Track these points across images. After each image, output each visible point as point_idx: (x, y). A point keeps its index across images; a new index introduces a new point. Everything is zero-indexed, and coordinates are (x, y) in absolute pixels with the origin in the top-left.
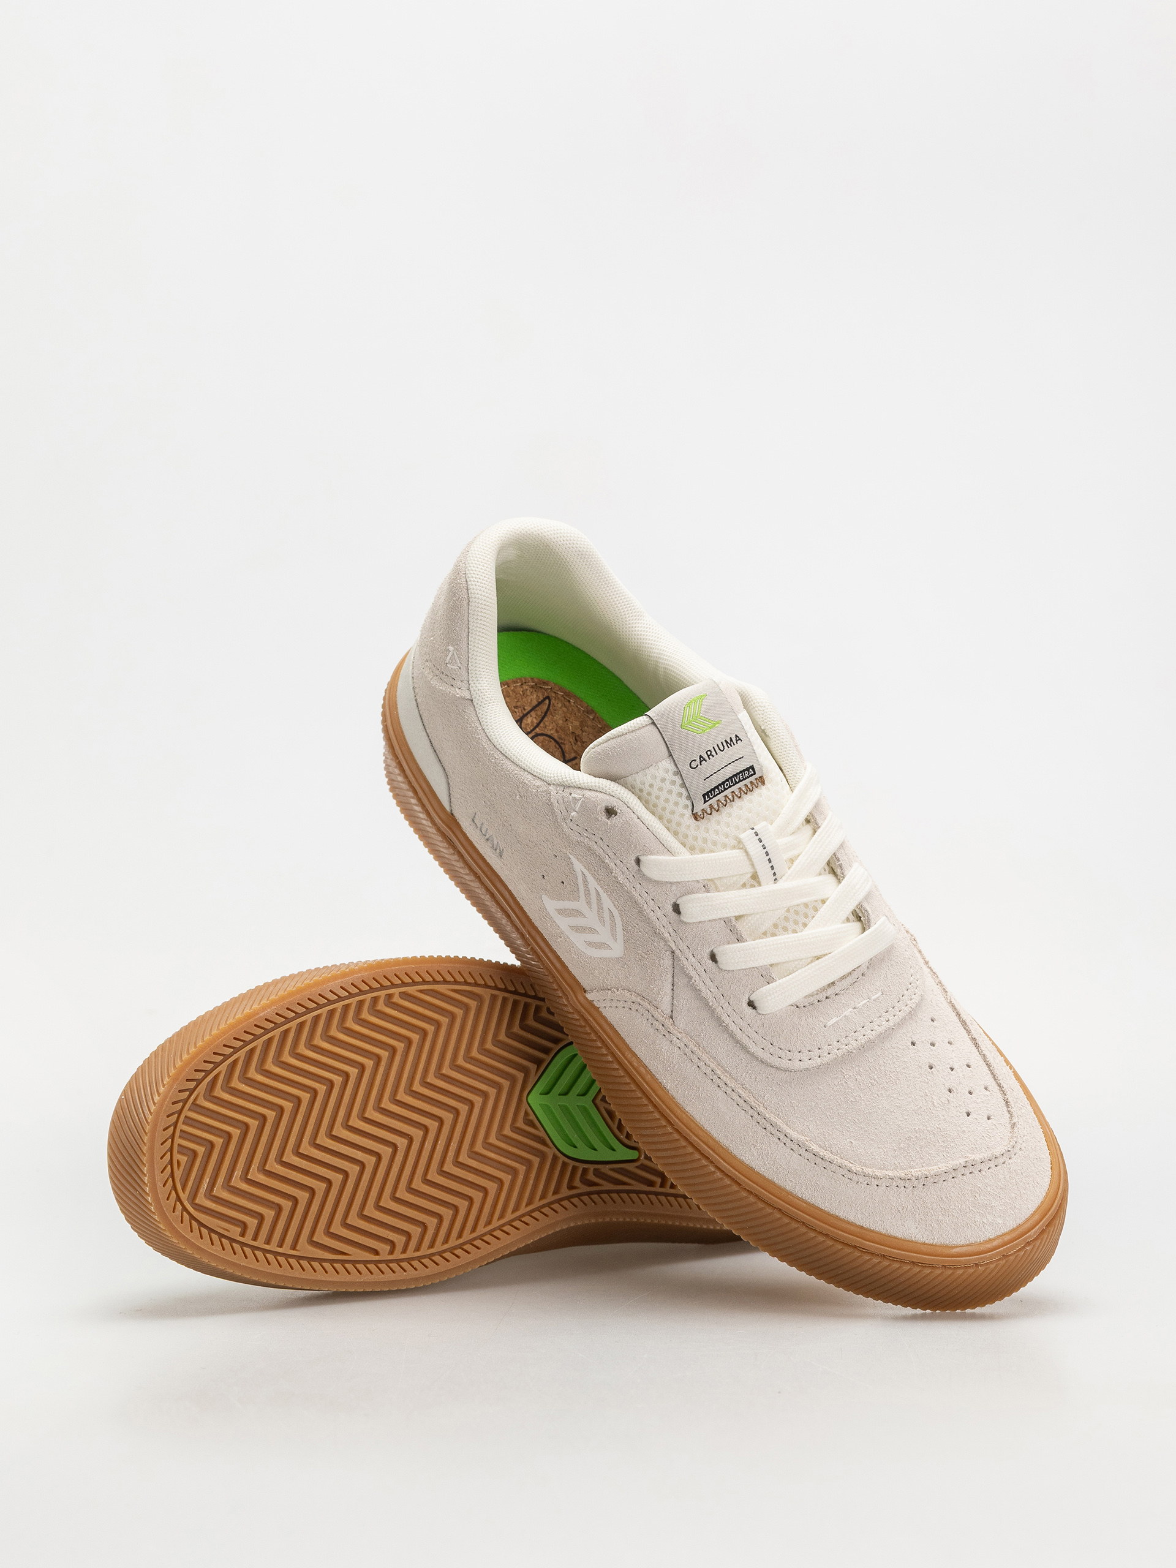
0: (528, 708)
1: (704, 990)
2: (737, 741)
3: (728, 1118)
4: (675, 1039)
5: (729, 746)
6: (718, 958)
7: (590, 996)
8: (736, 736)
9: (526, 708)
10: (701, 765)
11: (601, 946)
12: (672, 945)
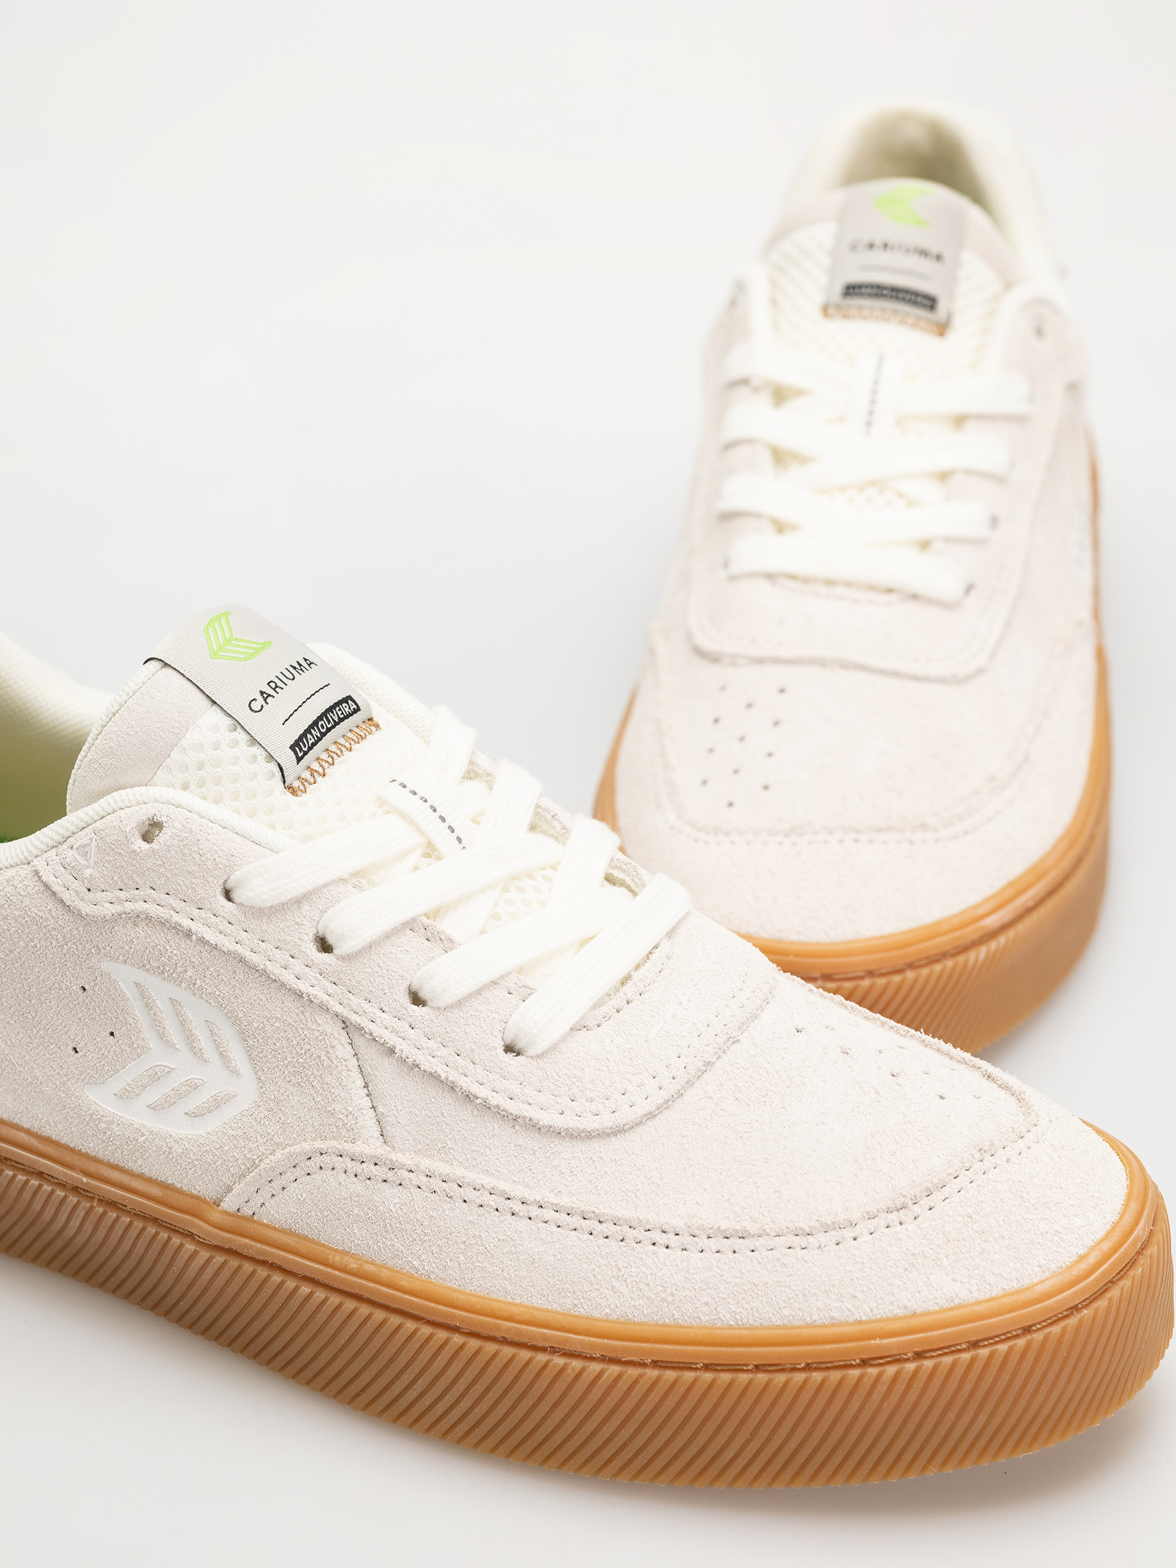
1: (423, 1059)
3: (552, 1258)
4: (406, 1174)
5: (300, 672)
6: (423, 994)
7: (230, 1203)
10: (267, 704)
11: (217, 1103)
12: (339, 1009)
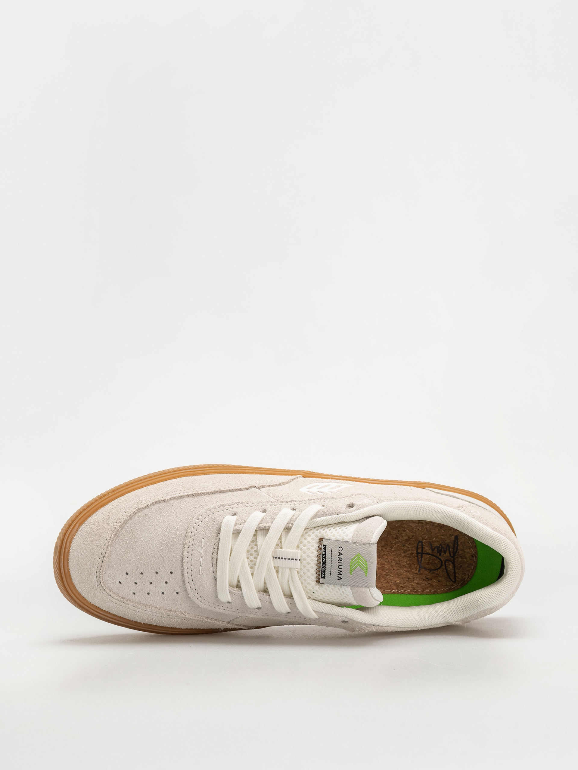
0: (457, 571)
2: (339, 577)
5: (339, 572)
8: (341, 578)
9: (458, 570)
10: (339, 552)
